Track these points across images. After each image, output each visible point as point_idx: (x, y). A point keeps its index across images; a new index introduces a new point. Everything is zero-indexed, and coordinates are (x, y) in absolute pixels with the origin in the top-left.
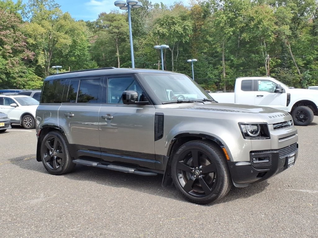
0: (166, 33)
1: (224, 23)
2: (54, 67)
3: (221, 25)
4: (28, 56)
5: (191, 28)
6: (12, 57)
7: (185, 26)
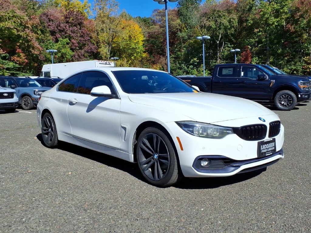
0: (212, 26)
1: (269, 15)
2: (112, 58)
3: (266, 16)
4: (91, 49)
5: (237, 20)
6: (78, 50)
7: (230, 19)
